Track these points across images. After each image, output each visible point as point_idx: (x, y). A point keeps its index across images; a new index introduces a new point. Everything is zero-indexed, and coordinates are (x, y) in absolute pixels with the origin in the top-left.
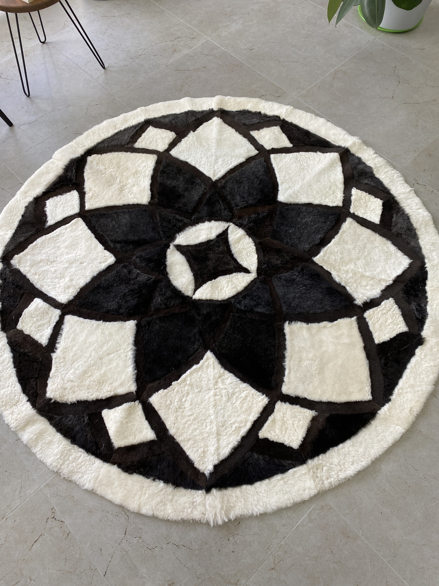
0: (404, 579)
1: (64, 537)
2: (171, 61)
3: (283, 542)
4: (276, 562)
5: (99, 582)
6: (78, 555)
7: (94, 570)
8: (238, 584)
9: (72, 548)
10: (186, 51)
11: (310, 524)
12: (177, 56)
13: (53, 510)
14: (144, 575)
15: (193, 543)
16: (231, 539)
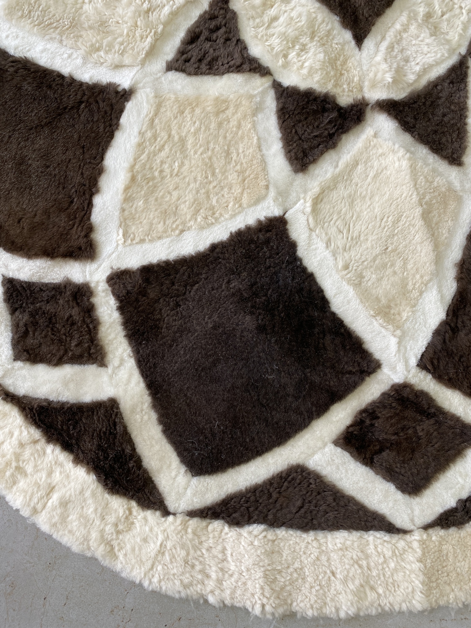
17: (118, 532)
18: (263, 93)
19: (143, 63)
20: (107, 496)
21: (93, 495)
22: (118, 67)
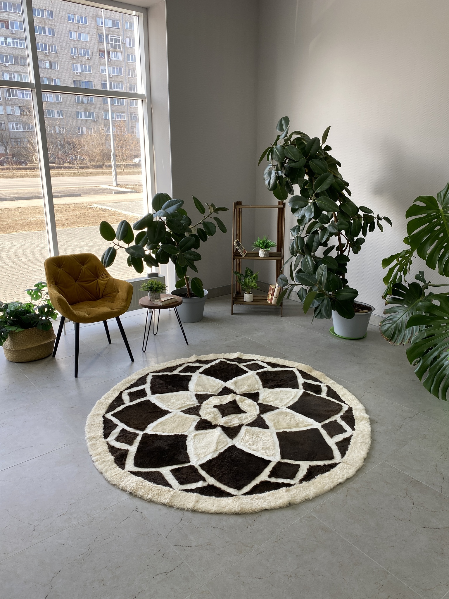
0: (364, 552)
1: (142, 519)
2: (225, 343)
3: (283, 531)
4: (278, 539)
5: (162, 540)
6: (150, 528)
7: (159, 535)
8: (253, 547)
9: (146, 524)
10: (233, 340)
11: (301, 524)
12: (227, 342)
13: (137, 507)
14: (192, 539)
15: (225, 527)
16: (249, 527)
17: (111, 469)
18: (197, 419)
19: (176, 410)
20: (114, 463)
21: (111, 462)
22: (171, 409)
